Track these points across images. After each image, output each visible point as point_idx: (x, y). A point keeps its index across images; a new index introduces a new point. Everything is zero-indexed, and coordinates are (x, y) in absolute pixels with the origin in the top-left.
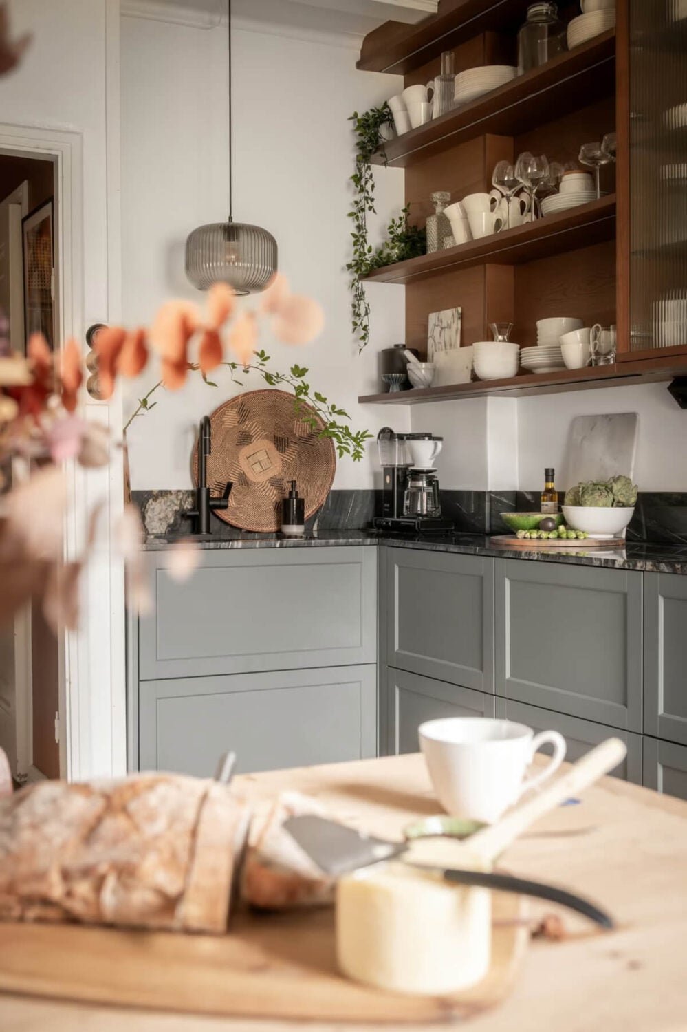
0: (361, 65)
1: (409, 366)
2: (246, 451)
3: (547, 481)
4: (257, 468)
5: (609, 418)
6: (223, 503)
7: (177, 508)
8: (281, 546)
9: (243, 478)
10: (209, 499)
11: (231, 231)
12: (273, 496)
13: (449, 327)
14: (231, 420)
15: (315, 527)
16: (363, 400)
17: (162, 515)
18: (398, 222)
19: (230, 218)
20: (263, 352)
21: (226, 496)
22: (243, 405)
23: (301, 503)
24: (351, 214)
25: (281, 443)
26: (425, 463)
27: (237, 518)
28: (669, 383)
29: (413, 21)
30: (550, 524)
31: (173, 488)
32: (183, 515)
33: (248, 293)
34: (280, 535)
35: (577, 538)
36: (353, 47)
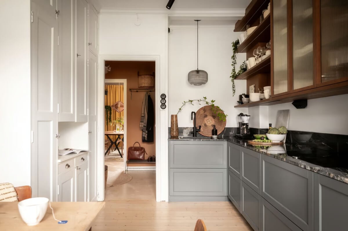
0: (235, 31)
1: (242, 99)
2: (206, 119)
3: (270, 127)
4: (209, 122)
5: (284, 111)
6: (199, 130)
7: (190, 131)
8: (203, 141)
9: (205, 125)
10: (196, 129)
11: (198, 71)
12: (212, 128)
13: (252, 89)
14: (202, 112)
15: (223, 136)
16: (235, 107)
17: (187, 133)
18: (242, 65)
19: (198, 69)
20: (206, 97)
21: (200, 129)
22: (204, 109)
23: (216, 131)
24: (232, 65)
25: (214, 117)
26: (246, 122)
27: (203, 133)
28: (292, 102)
29: (241, 19)
30: (263, 138)
31: (189, 127)
32: (191, 133)
33: (201, 85)
34: (212, 138)
35: (268, 142)
36: (233, 27)
